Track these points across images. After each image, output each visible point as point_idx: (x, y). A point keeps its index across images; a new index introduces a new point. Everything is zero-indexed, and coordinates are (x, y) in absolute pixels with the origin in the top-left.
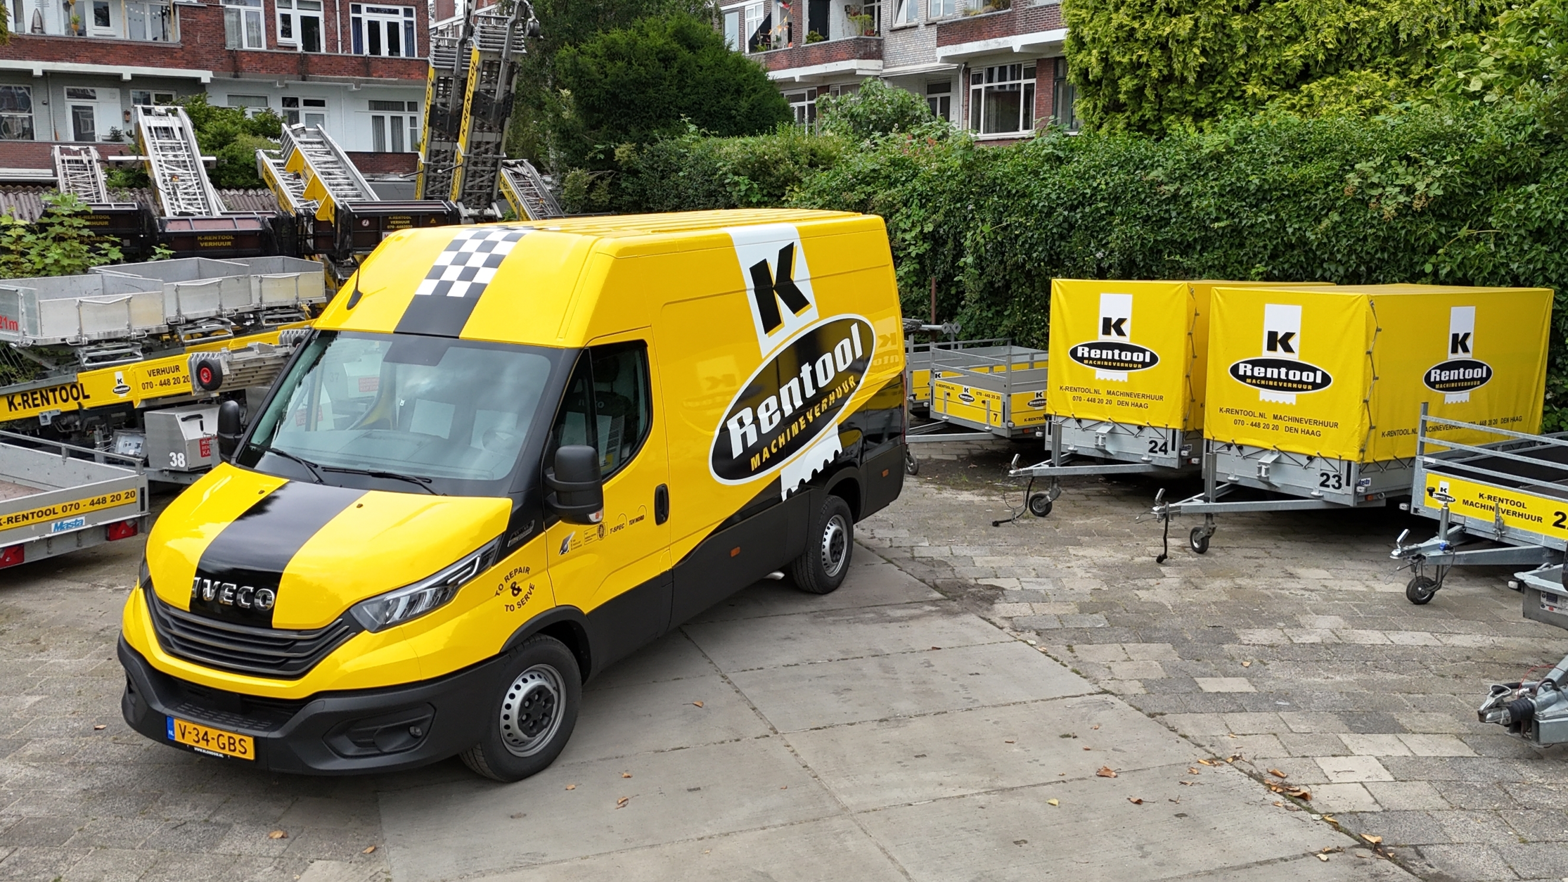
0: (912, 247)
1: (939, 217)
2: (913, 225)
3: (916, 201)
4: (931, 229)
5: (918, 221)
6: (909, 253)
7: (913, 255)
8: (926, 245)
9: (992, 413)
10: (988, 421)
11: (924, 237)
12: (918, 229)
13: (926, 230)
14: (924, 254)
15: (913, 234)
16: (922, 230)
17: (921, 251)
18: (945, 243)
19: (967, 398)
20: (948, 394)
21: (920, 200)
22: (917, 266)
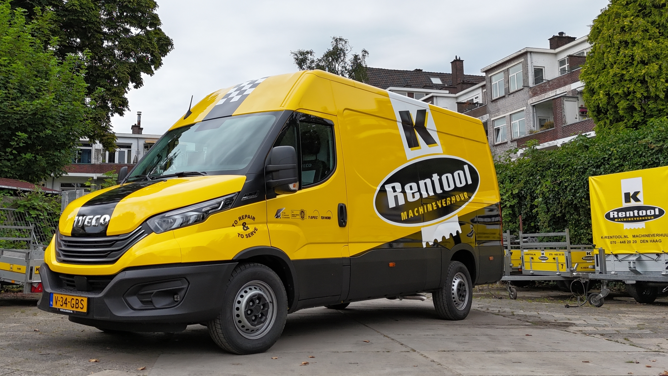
0: (507, 202)
1: (521, 184)
2: (507, 191)
3: (507, 180)
4: (517, 192)
5: (509, 189)
6: (506, 205)
7: (508, 205)
8: (514, 201)
9: (560, 264)
10: (558, 269)
11: (513, 196)
12: (510, 193)
13: (514, 193)
14: (514, 206)
15: (507, 195)
16: (512, 193)
17: (513, 203)
18: (526, 198)
19: (543, 258)
20: (532, 258)
21: (510, 179)
22: (511, 212)
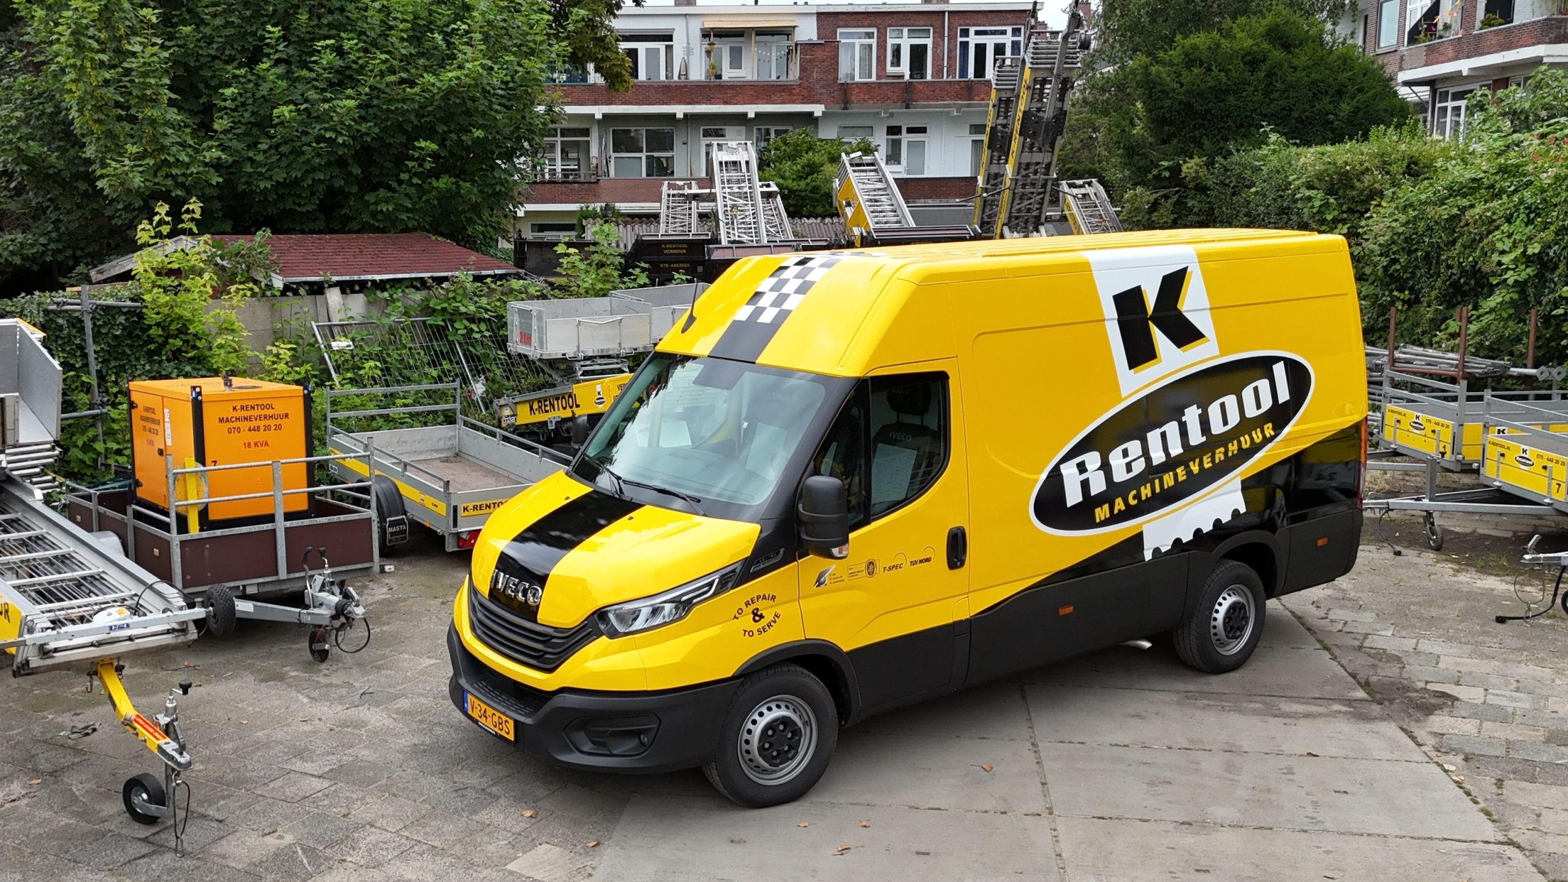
0: (1510, 273)
1: (1548, 235)
2: (1515, 245)
3: (1522, 216)
4: (1537, 251)
5: (1521, 241)
6: (1506, 280)
7: (1510, 282)
8: (1529, 270)
9: (1554, 482)
10: (1549, 492)
11: (1528, 260)
12: (1520, 250)
13: (1530, 252)
14: (1526, 282)
15: (1512, 256)
16: (1525, 251)
17: (1523, 276)
18: (1556, 267)
19: (1524, 461)
20: (1503, 455)
21: (1528, 215)
22: (1515, 296)
